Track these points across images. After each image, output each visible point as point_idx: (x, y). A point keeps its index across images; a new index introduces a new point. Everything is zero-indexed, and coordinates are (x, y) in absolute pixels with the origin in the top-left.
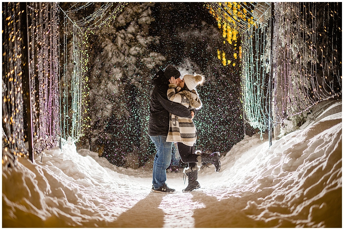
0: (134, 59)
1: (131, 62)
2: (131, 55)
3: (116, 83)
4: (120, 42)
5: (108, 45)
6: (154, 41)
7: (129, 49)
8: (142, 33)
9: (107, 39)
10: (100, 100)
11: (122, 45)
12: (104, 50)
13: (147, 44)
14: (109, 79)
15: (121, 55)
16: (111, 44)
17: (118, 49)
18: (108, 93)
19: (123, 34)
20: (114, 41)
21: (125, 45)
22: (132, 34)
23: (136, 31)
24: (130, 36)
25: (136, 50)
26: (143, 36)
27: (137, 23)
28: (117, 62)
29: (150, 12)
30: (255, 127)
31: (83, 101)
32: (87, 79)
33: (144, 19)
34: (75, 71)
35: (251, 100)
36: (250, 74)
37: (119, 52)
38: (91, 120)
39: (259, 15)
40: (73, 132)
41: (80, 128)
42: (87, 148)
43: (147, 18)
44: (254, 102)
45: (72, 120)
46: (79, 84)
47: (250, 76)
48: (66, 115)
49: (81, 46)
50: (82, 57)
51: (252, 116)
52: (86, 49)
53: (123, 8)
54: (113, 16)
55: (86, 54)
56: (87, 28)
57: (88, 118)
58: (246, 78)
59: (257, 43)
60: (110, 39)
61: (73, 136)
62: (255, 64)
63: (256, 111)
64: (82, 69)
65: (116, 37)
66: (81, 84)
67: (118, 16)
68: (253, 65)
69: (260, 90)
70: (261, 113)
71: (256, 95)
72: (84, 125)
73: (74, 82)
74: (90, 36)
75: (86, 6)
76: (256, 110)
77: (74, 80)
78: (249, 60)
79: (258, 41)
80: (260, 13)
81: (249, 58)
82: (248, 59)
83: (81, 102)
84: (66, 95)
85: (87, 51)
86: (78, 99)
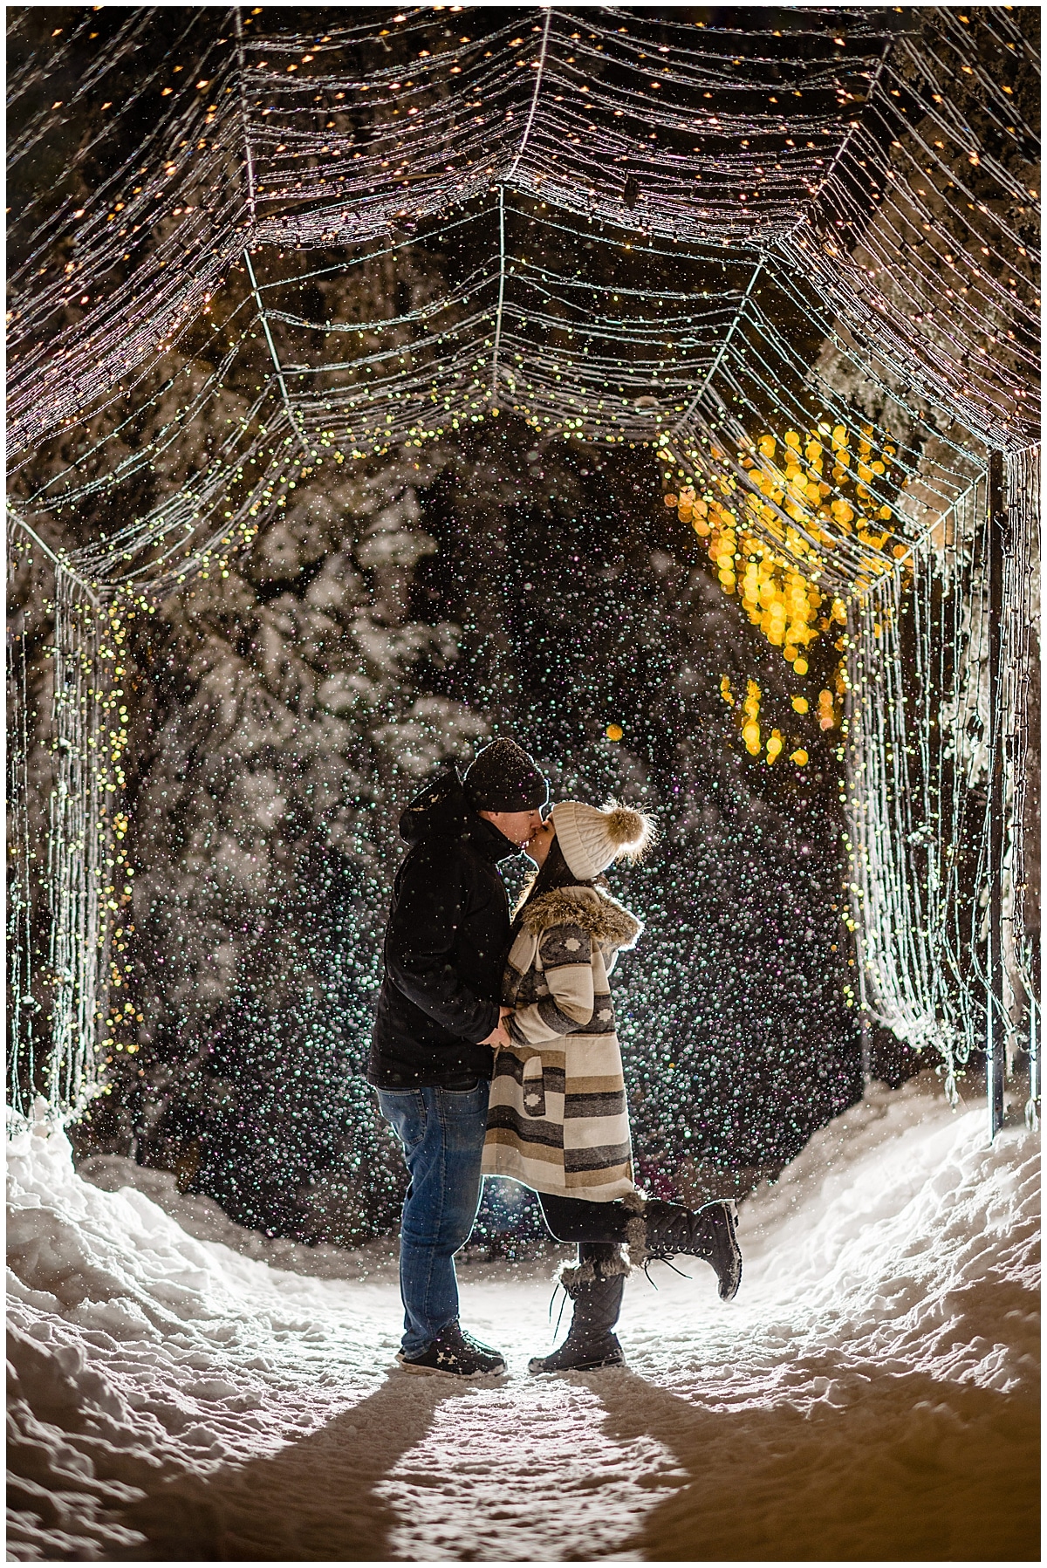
0: (340, 733)
1: (326, 745)
2: (327, 710)
3: (259, 843)
4: (273, 652)
5: (219, 668)
6: (432, 644)
7: (318, 685)
8: (378, 611)
9: (215, 641)
10: (183, 926)
11: (282, 669)
12: (200, 690)
13: (399, 660)
14: (224, 825)
15: (281, 712)
16: (230, 663)
17: (265, 683)
18: (218, 893)
19: (291, 614)
20: (246, 649)
21: (297, 664)
22: (333, 614)
23: (347, 597)
24: (320, 622)
25: (351, 689)
26: (381, 623)
27: (353, 561)
28: (262, 746)
29: (413, 511)
30: (917, 1043)
31: (104, 928)
32: (123, 826)
33: (384, 546)
34: (63, 787)
35: (898, 916)
36: (892, 792)
37: (269, 698)
38: (140, 1018)
39: (930, 514)
40: (54, 1075)
41: (90, 1056)
42: (123, 1150)
43: (402, 538)
44: (914, 924)
45: (53, 1021)
46: (82, 846)
47: (892, 803)
48: (23, 993)
49: (95, 667)
50: (96, 721)
51: (904, 992)
52: (119, 686)
53: (289, 492)
54: (243, 526)
55: (119, 706)
56: (119, 583)
57: (129, 1007)
58: (872, 810)
59: (922, 643)
60: (226, 638)
61: (55, 1093)
62: (913, 742)
63: (925, 968)
64: (99, 777)
65: (255, 630)
66: (94, 850)
67: (264, 529)
68: (907, 749)
69: (944, 868)
70: (948, 975)
71: (921, 888)
72: (110, 1042)
73: (61, 840)
74: (137, 623)
75: (115, 476)
76: (925, 963)
77: (61, 829)
78: (887, 725)
79: (927, 637)
80: (934, 505)
81: (886, 714)
82: (882, 721)
83: (93, 934)
84: (23, 899)
85: (120, 693)
86: (82, 918)
